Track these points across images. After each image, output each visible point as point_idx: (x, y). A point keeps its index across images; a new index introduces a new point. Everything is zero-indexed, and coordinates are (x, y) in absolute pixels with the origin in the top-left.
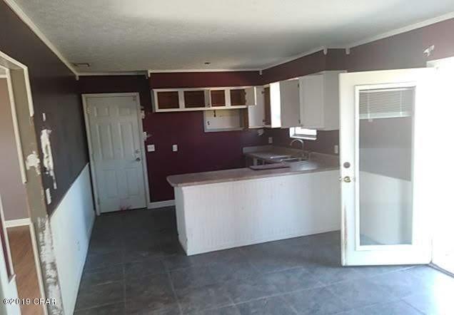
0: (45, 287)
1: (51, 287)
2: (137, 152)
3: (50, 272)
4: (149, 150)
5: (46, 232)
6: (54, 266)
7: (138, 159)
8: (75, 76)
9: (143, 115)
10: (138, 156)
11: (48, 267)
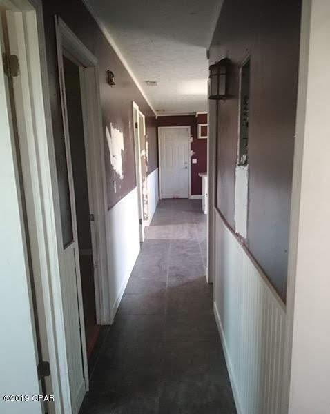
0: (143, 204)
1: (145, 205)
2: (185, 163)
3: (145, 199)
4: (193, 162)
5: (145, 182)
6: (146, 196)
7: (186, 168)
8: (155, 117)
9: (191, 140)
10: (186, 165)
11: (145, 196)
